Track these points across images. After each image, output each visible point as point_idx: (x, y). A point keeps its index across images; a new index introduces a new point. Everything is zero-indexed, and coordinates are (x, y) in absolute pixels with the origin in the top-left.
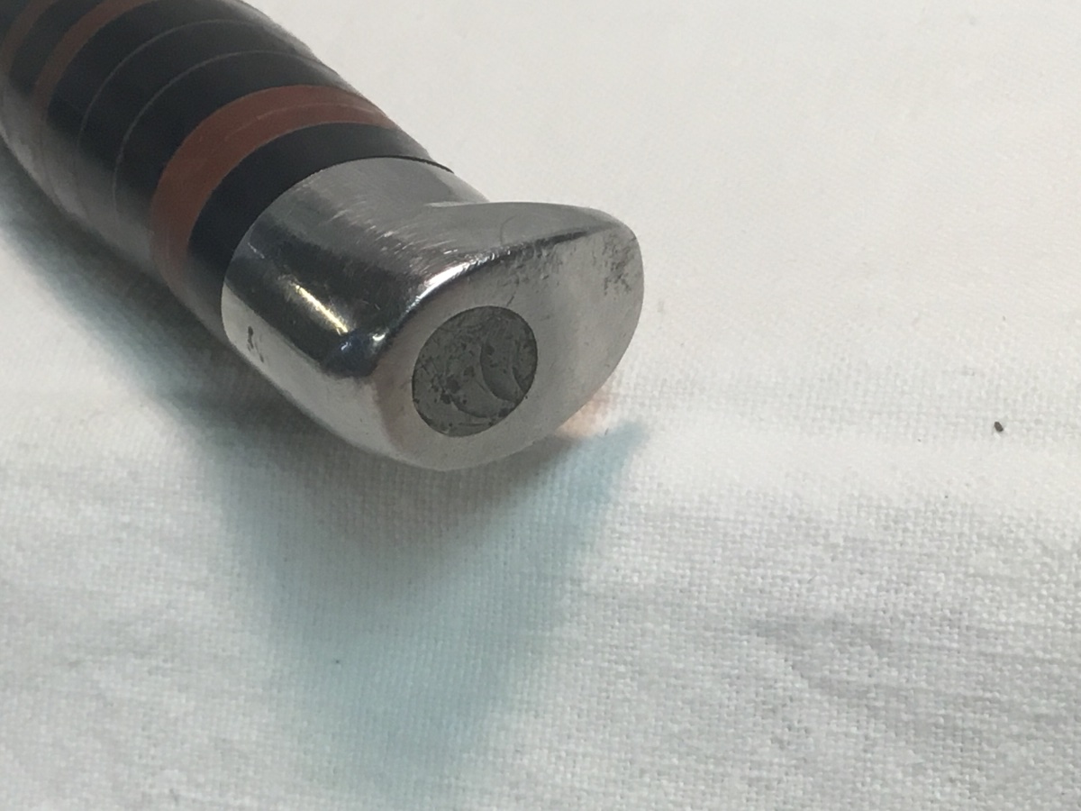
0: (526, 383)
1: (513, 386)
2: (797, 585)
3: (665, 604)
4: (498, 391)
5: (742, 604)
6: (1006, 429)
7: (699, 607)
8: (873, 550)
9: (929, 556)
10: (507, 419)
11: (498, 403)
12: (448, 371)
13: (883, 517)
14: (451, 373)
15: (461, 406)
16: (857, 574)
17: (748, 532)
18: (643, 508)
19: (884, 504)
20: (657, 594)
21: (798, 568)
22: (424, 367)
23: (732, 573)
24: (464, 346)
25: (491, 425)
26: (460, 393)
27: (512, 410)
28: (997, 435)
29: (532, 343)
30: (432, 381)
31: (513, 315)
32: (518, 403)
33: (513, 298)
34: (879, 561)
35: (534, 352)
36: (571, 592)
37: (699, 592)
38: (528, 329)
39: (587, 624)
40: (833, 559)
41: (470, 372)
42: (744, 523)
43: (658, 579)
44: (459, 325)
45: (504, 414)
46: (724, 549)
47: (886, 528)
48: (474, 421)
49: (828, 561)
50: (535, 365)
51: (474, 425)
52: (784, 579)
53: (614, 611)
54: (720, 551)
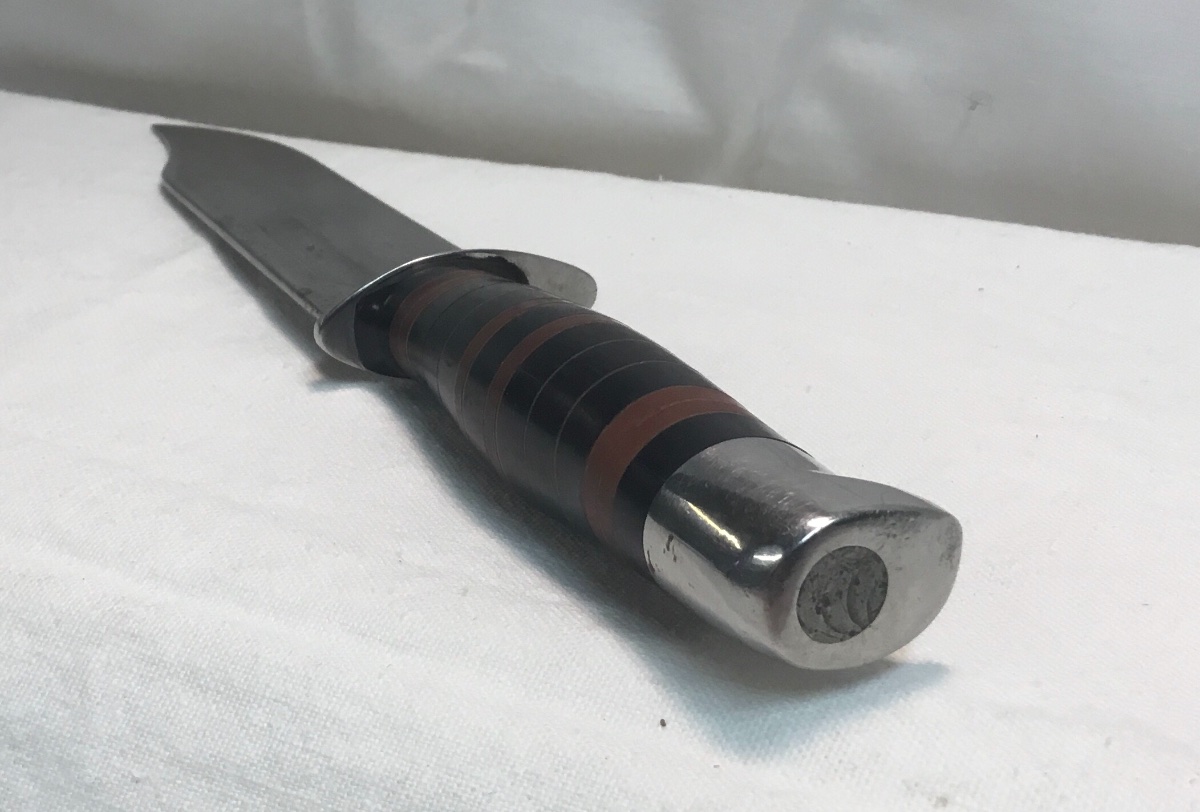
0: (873, 614)
1: (863, 615)
2: (480, 796)
3: (385, 789)
4: (854, 616)
5: (438, 802)
6: (668, 726)
7: (407, 796)
8: (542, 783)
9: (580, 795)
10: (853, 639)
11: (850, 625)
12: (826, 589)
13: (556, 762)
14: (827, 591)
15: (827, 619)
16: (526, 798)
17: (459, 751)
18: (392, 720)
19: (561, 753)
20: (381, 780)
21: (485, 784)
22: (812, 580)
23: (438, 777)
24: (841, 573)
25: (842, 640)
26: (829, 608)
27: (858, 633)
28: (660, 727)
29: (885, 585)
30: (813, 593)
31: (878, 559)
32: (864, 628)
33: (883, 546)
34: (543, 792)
35: (884, 593)
36: (321, 765)
37: (411, 786)
38: (885, 574)
39: (324, 791)
40: (512, 784)
41: (840, 594)
42: (459, 744)
43: (385, 770)
44: (843, 556)
45: (853, 634)
46: (439, 758)
47: (556, 771)
48: (833, 633)
49: (508, 784)
50: (882, 603)
51: (832, 637)
52: (473, 790)
53: (346, 786)
54: (434, 760)
